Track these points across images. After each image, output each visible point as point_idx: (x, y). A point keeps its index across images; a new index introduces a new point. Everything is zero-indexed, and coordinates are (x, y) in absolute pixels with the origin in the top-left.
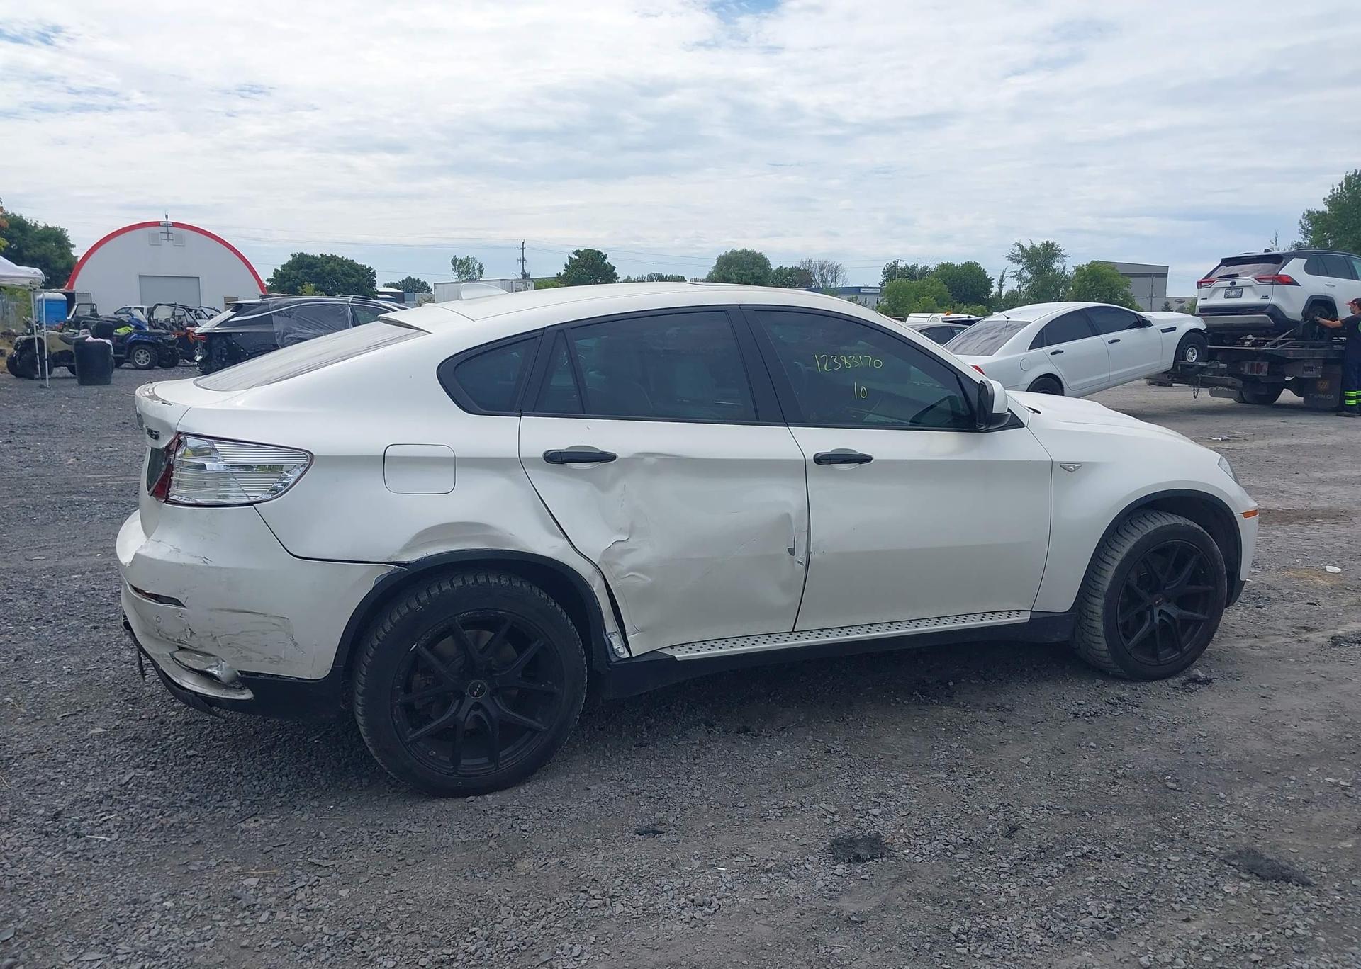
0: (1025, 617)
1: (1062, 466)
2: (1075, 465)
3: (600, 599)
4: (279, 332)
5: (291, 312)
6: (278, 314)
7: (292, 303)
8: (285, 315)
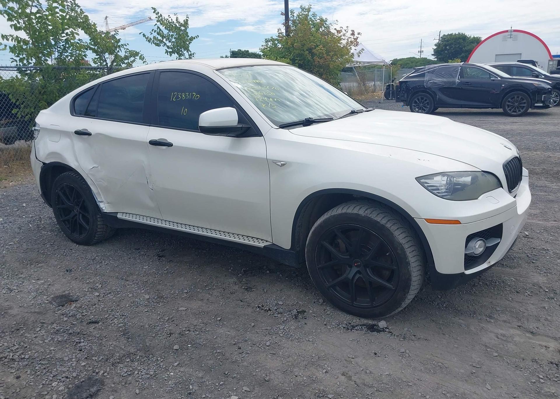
0: (262, 245)
1: (273, 162)
2: (282, 163)
3: (91, 187)
4: (426, 80)
5: (434, 71)
6: (428, 72)
7: (435, 67)
8: (431, 73)
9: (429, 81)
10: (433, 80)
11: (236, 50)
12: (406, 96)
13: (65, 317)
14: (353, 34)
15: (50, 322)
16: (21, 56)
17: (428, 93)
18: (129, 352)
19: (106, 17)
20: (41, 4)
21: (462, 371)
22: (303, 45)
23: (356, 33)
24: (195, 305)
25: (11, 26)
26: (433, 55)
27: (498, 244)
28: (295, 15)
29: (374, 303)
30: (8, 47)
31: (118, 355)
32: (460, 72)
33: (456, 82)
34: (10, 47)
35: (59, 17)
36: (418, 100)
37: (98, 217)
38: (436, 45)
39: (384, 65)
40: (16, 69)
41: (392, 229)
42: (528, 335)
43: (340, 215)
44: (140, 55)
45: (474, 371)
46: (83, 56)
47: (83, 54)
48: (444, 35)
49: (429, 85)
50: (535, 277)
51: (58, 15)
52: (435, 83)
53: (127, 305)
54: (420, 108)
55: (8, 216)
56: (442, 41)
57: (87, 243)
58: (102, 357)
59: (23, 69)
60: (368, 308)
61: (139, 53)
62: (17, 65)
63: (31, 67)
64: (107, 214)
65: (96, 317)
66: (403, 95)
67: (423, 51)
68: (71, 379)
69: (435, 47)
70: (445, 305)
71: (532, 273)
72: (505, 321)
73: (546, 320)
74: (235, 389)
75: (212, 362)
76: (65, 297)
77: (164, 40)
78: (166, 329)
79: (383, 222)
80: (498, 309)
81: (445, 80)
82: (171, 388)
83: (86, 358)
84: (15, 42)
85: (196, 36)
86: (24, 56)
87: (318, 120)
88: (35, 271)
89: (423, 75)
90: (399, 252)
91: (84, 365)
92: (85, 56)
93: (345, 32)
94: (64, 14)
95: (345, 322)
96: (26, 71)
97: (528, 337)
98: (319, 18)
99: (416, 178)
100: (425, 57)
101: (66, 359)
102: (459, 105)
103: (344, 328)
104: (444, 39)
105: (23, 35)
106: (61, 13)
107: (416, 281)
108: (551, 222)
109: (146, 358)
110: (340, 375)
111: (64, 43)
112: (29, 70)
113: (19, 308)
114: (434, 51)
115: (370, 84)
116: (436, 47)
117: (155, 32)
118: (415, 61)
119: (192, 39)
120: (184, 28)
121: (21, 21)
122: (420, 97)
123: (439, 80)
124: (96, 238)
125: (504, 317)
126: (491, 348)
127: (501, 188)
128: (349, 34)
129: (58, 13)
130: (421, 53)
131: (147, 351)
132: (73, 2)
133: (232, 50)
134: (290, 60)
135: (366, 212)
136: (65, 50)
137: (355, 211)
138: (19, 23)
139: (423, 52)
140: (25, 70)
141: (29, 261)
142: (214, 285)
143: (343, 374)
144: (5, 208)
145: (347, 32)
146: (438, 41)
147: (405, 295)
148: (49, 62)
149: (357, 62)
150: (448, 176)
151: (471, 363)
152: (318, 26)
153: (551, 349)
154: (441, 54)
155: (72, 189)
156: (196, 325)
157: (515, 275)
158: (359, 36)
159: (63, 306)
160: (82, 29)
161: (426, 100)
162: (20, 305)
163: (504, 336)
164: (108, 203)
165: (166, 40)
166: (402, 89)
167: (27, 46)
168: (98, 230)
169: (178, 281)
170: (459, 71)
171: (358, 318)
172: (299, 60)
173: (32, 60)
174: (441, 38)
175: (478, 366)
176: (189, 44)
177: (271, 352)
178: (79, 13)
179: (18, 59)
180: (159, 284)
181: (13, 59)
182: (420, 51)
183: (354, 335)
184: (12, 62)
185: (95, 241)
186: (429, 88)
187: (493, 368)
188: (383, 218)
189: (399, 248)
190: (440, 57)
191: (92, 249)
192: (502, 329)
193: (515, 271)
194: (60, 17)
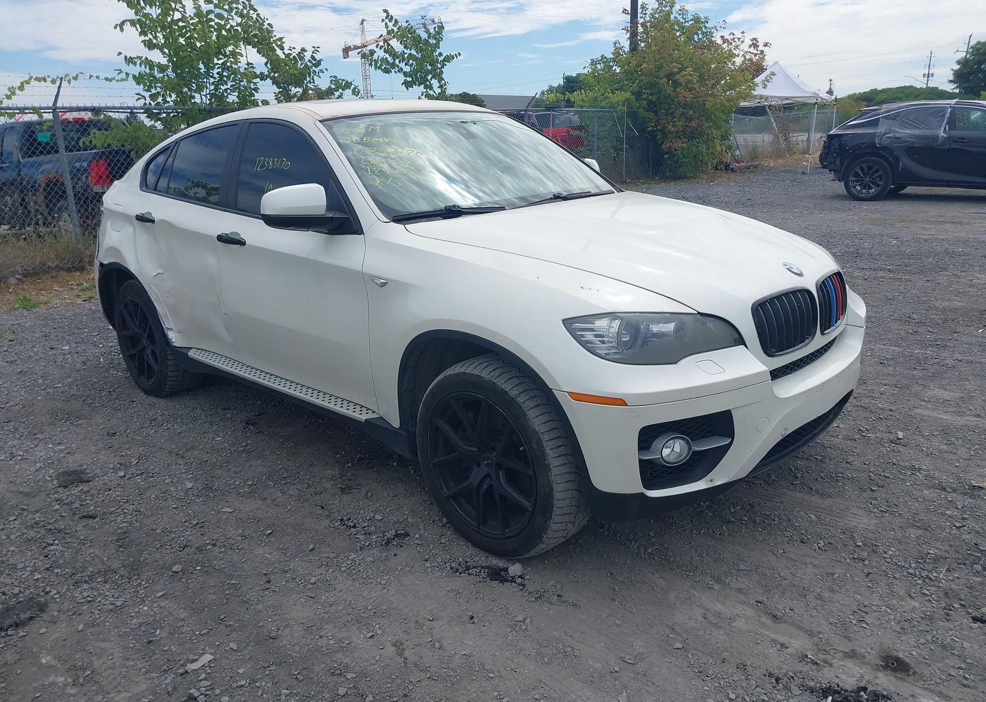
0: (363, 417)
1: (370, 279)
2: (382, 281)
3: (156, 306)
4: (881, 132)
5: (897, 115)
6: (886, 117)
7: (900, 108)
8: (891, 119)
9: (885, 134)
10: (894, 131)
11: (574, 75)
12: (838, 162)
13: (58, 504)
14: (755, 45)
15: (33, 510)
16: (153, 91)
17: (883, 157)
18: (110, 567)
19: (363, 21)
20: (185, 6)
21: (598, 665)
22: (660, 68)
23: (761, 44)
24: (250, 506)
25: (144, 42)
26: (951, 81)
27: (726, 448)
28: (649, 12)
29: (507, 530)
30: (131, 76)
31: (91, 569)
32: (949, 118)
33: (940, 136)
34: (134, 76)
35: (213, 27)
36: (862, 169)
37: (168, 353)
38: (959, 62)
39: (816, 103)
40: (142, 111)
41: (525, 405)
42: (764, 619)
43: (457, 375)
44: (353, 87)
45: (617, 669)
46: (253, 90)
47: (253, 87)
48: (979, 43)
49: (885, 142)
50: (857, 517)
51: (213, 23)
52: (897, 138)
53: (153, 496)
54: (866, 185)
55: (80, 343)
56: (973, 55)
57: (155, 392)
58: (68, 570)
59: (155, 111)
60: (498, 539)
61: (351, 83)
62: (145, 104)
63: (168, 108)
64: (177, 349)
65: (98, 509)
66: (833, 159)
67: (933, 74)
68: (7, 597)
69: (957, 67)
70: (650, 550)
71: (855, 510)
72: (739, 591)
73: (819, 597)
74: (217, 643)
75: (214, 597)
76: (76, 474)
77: (397, 61)
78: (182, 539)
79: (514, 393)
80: (742, 567)
81: (918, 132)
82: (129, 630)
83: (47, 569)
84: (145, 67)
85: (456, 55)
86: (159, 90)
87: (469, 210)
88: (63, 431)
89: (875, 123)
90: (535, 446)
91: (38, 579)
92: (256, 90)
93: (738, 43)
94: (223, 23)
95: (461, 559)
96: (160, 114)
97: (763, 623)
98: (692, 17)
99: (564, 321)
100: (934, 86)
101: (20, 566)
102: (942, 181)
103: (451, 568)
104: (978, 49)
105: (157, 57)
106: (217, 20)
107: (563, 500)
108: (967, 418)
109: (127, 580)
110: (389, 645)
111: (220, 70)
112: (164, 113)
113: (8, 484)
114: (953, 74)
115: (800, 138)
116: (959, 67)
117: (380, 49)
118: (913, 93)
119: (449, 59)
120: (434, 42)
121: (160, 35)
122: (865, 166)
123: (905, 132)
124: (167, 387)
125: (744, 582)
126: (678, 634)
127: (743, 346)
128: (745, 47)
129: (213, 20)
130: (928, 77)
131: (135, 569)
132: (247, 3)
133: (567, 74)
134: (633, 93)
135: (492, 374)
136: (221, 80)
137: (476, 372)
138: (156, 38)
139: (932, 76)
140: (156, 113)
141: (67, 414)
142: (298, 477)
143: (395, 645)
144: (82, 331)
145: (743, 42)
146: (965, 54)
147: (546, 522)
148: (197, 99)
149: (761, 97)
150: (622, 319)
151: (623, 655)
152: (689, 33)
153: (790, 650)
154: (968, 81)
155: (136, 305)
156: (230, 538)
157: (820, 510)
158: (766, 49)
159: (66, 487)
160: (253, 47)
161: (877, 171)
162: (11, 480)
163: (718, 615)
164: (179, 332)
165: (400, 63)
166: (832, 150)
167: (163, 73)
168: (169, 375)
169: (251, 465)
170: (948, 115)
171: (487, 554)
172: (651, 94)
173: (171, 97)
174: (972, 47)
175: (631, 662)
176: (443, 67)
177: (309, 594)
178: (255, 19)
179: (147, 94)
180: (221, 467)
181: (140, 95)
182: (927, 73)
183: (462, 582)
184: (139, 99)
185: (166, 390)
186: (885, 148)
187: (656, 669)
188: (516, 385)
189: (534, 440)
190: (966, 85)
191: (162, 402)
192: (724, 604)
193: (828, 502)
194: (216, 27)
